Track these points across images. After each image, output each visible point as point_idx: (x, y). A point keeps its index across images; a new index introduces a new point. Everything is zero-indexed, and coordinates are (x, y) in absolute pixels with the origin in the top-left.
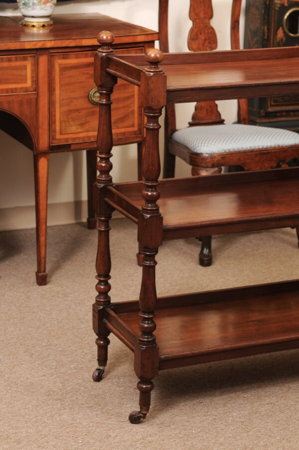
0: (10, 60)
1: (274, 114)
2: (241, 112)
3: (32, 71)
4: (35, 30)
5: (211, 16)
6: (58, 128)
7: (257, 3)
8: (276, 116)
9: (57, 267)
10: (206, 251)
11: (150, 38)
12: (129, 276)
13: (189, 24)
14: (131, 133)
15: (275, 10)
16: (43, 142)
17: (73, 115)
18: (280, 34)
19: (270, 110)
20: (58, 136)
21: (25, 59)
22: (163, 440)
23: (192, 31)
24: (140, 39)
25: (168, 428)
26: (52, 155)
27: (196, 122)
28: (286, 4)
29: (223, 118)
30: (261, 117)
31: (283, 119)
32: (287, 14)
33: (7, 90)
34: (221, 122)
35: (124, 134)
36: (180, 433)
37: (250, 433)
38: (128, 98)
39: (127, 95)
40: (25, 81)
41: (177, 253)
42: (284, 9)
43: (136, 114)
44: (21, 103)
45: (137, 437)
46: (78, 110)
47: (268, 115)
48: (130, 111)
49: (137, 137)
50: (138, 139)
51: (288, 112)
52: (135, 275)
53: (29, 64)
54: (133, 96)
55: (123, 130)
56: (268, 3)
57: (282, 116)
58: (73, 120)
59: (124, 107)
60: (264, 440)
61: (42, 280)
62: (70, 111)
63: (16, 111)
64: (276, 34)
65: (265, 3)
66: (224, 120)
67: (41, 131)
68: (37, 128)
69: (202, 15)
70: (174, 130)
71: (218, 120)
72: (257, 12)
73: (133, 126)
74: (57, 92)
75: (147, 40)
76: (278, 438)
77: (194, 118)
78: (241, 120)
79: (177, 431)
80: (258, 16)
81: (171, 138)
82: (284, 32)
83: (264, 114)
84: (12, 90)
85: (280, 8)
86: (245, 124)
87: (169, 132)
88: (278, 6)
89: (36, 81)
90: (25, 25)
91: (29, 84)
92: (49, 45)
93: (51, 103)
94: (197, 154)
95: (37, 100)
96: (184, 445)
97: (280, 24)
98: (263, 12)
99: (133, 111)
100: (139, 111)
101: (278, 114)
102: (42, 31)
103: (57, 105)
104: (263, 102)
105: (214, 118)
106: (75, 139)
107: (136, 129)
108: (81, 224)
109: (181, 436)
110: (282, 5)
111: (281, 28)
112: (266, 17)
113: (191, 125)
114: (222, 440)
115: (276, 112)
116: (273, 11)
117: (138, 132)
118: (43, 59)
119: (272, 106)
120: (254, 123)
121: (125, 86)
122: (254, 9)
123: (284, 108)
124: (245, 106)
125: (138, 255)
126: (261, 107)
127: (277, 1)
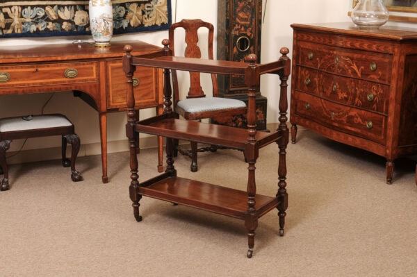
0: (84, 64)
1: (231, 92)
2: (214, 90)
3: (96, 70)
4: (101, 49)
5: (197, 41)
6: (111, 100)
7: (223, 34)
8: (234, 93)
9: (115, 174)
10: (194, 164)
13: (186, 45)
14: (152, 102)
15: (232, 37)
16: (104, 108)
17: (120, 93)
18: (235, 50)
19: (231, 89)
20: (111, 104)
21: (92, 64)
23: (187, 48)
26: (108, 114)
27: (190, 96)
28: (238, 35)
29: (205, 94)
30: (226, 93)
32: (239, 40)
33: (83, 80)
34: (204, 96)
35: (147, 102)
38: (149, 83)
40: (92, 75)
42: (236, 37)
43: (154, 92)
44: (91, 87)
46: (122, 90)
49: (155, 104)
51: (241, 90)
53: (94, 66)
54: (152, 82)
55: (147, 100)
56: (228, 34)
57: (238, 93)
58: (120, 95)
59: (147, 88)
61: (105, 180)
62: (118, 91)
63: (88, 91)
64: (233, 50)
65: (226, 34)
67: (102, 101)
68: (100, 100)
69: (192, 40)
70: (178, 101)
71: (202, 95)
72: (223, 39)
73: (153, 98)
74: (110, 81)
77: (189, 94)
78: (215, 95)
80: (223, 41)
81: (177, 104)
82: (237, 50)
83: (228, 92)
84: (86, 80)
85: (234, 37)
86: (217, 97)
89: (98, 75)
90: (96, 47)
91: (95, 76)
92: (105, 56)
93: (107, 87)
94: (188, 113)
95: (99, 85)
97: (234, 45)
98: (225, 38)
99: (152, 91)
100: (155, 90)
101: (236, 92)
102: (105, 49)
103: (111, 88)
104: (227, 85)
105: (200, 94)
106: (120, 106)
107: (154, 100)
110: (236, 35)
111: (235, 47)
112: (227, 41)
113: (188, 98)
115: (234, 91)
117: (156, 102)
118: (102, 64)
119: (232, 87)
120: (223, 97)
121: (147, 77)
122: (221, 38)
123: (239, 89)
124: (216, 87)
125: (158, 167)
126: (226, 88)
127: (233, 33)
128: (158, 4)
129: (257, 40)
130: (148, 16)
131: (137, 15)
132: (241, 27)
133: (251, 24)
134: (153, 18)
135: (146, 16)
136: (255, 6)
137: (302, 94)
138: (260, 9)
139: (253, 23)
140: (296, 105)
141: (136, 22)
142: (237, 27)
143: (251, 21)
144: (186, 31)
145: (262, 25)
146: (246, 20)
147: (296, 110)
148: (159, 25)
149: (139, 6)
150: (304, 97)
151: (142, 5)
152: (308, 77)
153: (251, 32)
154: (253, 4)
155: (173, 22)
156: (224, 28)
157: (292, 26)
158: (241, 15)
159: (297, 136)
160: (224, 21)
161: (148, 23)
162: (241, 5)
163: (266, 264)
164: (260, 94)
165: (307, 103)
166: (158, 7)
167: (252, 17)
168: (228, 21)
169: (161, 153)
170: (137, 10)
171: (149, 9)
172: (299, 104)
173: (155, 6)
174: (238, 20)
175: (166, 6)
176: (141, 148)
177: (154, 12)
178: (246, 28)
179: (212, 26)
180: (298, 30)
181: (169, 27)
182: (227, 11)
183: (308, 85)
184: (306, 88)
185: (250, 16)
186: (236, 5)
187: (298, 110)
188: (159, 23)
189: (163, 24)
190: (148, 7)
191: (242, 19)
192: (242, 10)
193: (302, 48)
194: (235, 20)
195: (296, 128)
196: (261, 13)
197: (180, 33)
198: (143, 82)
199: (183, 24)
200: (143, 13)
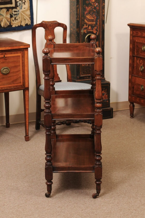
1: (83, 78)
2: (68, 77)
5: (54, 38)
7: (74, 32)
11: (26, 47)
12: (21, 145)
14: (20, 86)
15: (81, 35)
19: (81, 76)
22: (26, 206)
23: (46, 44)
24: (22, 47)
25: (29, 201)
28: (86, 32)
29: (61, 79)
30: (77, 79)
31: (87, 80)
32: (87, 36)
34: (60, 81)
35: (17, 86)
36: (33, 203)
37: (62, 202)
38: (18, 71)
39: (17, 70)
41: (42, 136)
42: (85, 34)
43: (22, 78)
45: (16, 205)
47: (81, 78)
48: (19, 76)
49: (22, 87)
50: (23, 88)
52: (24, 145)
54: (20, 70)
55: (16, 85)
56: (78, 32)
57: (87, 78)
59: (16, 75)
60: (67, 204)
65: (77, 32)
66: (61, 81)
70: (40, 85)
71: (58, 80)
72: (74, 36)
73: (20, 83)
75: (25, 48)
76: (73, 203)
78: (69, 80)
79: (33, 202)
80: (75, 38)
81: (39, 88)
83: (79, 78)
85: (83, 34)
86: (70, 82)
87: (38, 86)
88: (83, 33)
96: (35, 207)
97: (84, 40)
98: (76, 35)
99: (20, 77)
100: (23, 77)
101: (85, 78)
104: (78, 73)
105: (57, 80)
107: (22, 84)
108: (3, 126)
109: (34, 204)
110: (84, 33)
111: (84, 42)
112: (78, 38)
114: (50, 204)
115: (84, 77)
116: (80, 35)
117: (23, 85)
119: (82, 74)
120: (75, 81)
121: (16, 67)
122: (73, 35)
123: (87, 75)
124: (70, 75)
125: (25, 137)
126: (77, 75)
127: (82, 31)
128: (23, 9)
129: (101, 36)
130: (15, 18)
131: (6, 18)
132: (89, 26)
133: (96, 24)
134: (19, 20)
135: (13, 19)
136: (100, 9)
137: (137, 79)
138: (103, 12)
139: (98, 23)
140: (133, 88)
141: (6, 24)
142: (85, 26)
143: (96, 21)
144: (45, 30)
145: (105, 24)
146: (92, 21)
147: (133, 91)
148: (24, 25)
149: (8, 10)
150: (139, 81)
151: (10, 10)
152: (142, 65)
153: (96, 30)
154: (98, 8)
155: (35, 23)
156: (75, 27)
157: (129, 25)
158: (88, 17)
159: (135, 112)
160: (75, 22)
161: (15, 24)
162: (88, 9)
163: (110, 205)
164: (104, 79)
165: (142, 86)
166: (22, 12)
167: (97, 19)
168: (78, 22)
169: (27, 126)
170: (7, 14)
171: (16, 13)
172: (135, 87)
173: (21, 11)
174: (85, 21)
175: (29, 11)
176: (11, 124)
177: (20, 15)
178: (92, 27)
179: (66, 26)
180: (134, 28)
181: (32, 27)
182: (77, 14)
183: (142, 71)
184: (141, 73)
185: (96, 18)
186: (85, 10)
187: (135, 91)
188: (23, 24)
189: (27, 25)
190: (15, 11)
191: (89, 20)
192: (89, 13)
193: (137, 42)
194: (84, 21)
195: (134, 106)
196: (104, 15)
197: (40, 32)
198: (12, 71)
199: (42, 25)
200: (11, 16)
